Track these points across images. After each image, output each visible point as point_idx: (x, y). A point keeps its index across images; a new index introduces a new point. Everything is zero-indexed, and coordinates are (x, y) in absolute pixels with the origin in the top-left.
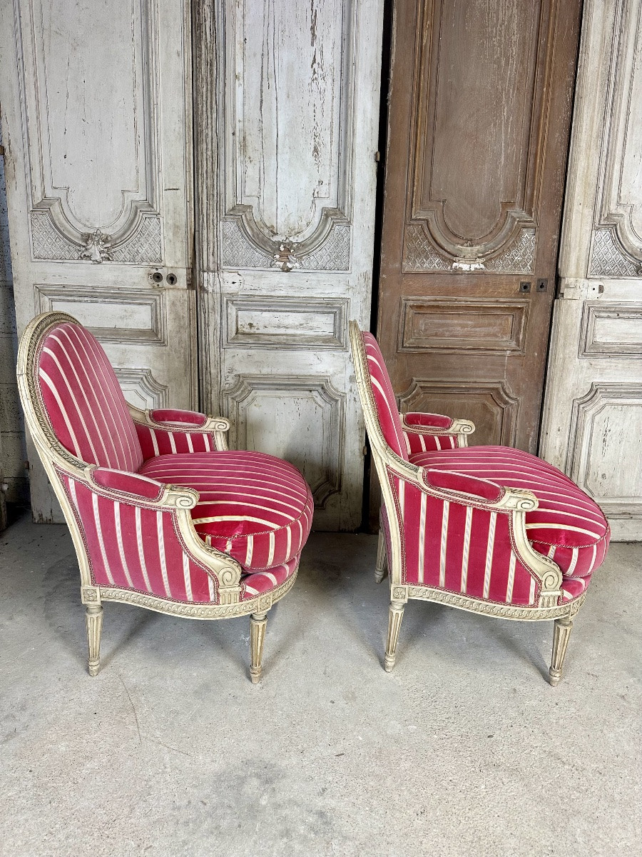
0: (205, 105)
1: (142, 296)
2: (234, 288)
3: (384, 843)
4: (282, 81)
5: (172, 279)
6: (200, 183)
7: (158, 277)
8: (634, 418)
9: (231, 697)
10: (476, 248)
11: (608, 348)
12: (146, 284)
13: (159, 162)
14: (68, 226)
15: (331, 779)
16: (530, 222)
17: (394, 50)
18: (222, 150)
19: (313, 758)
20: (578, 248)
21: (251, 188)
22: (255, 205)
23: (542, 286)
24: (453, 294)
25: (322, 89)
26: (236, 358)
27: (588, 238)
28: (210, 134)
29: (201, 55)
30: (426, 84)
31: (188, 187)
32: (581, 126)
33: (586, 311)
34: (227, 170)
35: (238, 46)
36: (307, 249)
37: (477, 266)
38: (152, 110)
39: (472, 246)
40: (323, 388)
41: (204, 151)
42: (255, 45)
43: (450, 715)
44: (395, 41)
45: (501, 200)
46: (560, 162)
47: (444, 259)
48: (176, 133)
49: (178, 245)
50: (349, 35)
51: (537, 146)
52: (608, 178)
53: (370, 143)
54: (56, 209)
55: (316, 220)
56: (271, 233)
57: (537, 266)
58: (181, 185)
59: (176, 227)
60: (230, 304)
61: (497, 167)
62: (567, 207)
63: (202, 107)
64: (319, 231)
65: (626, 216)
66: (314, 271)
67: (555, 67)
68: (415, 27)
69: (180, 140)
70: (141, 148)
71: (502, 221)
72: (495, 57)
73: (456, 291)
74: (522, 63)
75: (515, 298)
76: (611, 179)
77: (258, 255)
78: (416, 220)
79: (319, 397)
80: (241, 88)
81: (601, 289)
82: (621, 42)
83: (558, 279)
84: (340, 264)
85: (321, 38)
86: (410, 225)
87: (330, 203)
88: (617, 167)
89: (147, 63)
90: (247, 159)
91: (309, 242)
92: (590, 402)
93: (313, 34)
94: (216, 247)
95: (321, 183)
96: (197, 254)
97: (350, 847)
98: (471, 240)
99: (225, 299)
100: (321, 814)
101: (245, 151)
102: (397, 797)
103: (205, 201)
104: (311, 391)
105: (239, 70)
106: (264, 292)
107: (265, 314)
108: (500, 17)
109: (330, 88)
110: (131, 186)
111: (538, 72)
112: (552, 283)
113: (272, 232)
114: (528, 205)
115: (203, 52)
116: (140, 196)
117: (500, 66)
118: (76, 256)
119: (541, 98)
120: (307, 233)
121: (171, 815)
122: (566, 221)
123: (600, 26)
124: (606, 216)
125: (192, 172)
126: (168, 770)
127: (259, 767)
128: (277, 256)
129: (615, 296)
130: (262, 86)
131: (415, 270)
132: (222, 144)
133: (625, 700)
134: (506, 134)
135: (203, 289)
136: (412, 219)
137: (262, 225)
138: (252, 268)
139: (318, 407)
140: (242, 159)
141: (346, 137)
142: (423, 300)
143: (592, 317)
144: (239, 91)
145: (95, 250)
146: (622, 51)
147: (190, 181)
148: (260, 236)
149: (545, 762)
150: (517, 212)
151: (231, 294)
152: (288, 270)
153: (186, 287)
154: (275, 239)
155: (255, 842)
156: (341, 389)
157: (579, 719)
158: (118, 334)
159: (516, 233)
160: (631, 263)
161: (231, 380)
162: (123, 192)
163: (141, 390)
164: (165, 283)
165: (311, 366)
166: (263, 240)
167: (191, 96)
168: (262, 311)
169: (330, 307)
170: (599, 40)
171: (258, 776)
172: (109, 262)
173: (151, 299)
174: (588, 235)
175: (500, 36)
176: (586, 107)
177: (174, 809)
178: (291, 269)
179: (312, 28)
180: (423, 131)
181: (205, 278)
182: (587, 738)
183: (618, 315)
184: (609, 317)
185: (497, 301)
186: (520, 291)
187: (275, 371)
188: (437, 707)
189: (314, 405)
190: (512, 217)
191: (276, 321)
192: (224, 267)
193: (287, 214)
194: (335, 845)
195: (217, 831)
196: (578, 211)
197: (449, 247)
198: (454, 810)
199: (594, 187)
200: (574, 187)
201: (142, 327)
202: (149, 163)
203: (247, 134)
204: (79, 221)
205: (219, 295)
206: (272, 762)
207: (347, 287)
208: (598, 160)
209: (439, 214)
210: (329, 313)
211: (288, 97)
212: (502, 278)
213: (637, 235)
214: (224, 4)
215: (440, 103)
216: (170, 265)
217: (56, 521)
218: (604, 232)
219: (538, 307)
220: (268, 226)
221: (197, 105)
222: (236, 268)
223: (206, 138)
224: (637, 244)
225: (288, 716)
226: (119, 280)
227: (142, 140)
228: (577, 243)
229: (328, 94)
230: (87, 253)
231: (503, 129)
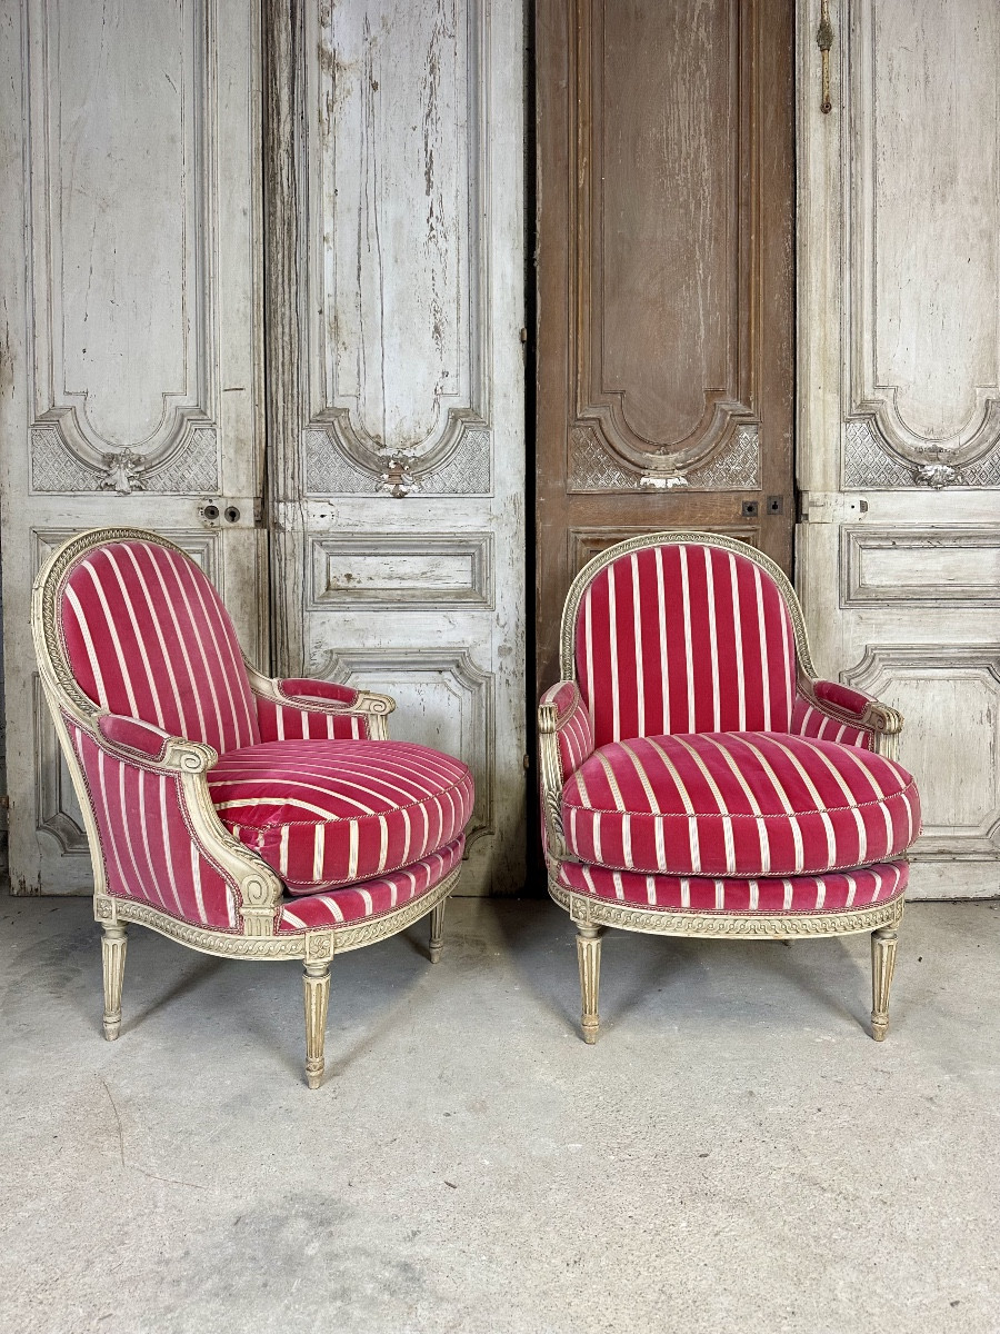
0: (280, 276)
1: (189, 540)
2: (323, 524)
3: (507, 1305)
4: (386, 240)
5: (233, 515)
6: (273, 380)
7: (212, 512)
8: (937, 699)
9: (282, 1111)
10: (673, 457)
11: (883, 593)
12: (195, 522)
13: (215, 354)
14: (84, 445)
15: (429, 1218)
16: (749, 415)
17: (540, 195)
18: (304, 334)
19: (403, 1189)
20: (823, 449)
21: (346, 383)
22: (353, 408)
23: (775, 507)
24: (644, 521)
25: (444, 250)
26: (327, 625)
27: (836, 435)
28: (287, 313)
29: (275, 212)
30: (587, 237)
31: (257, 386)
32: (809, 283)
33: (844, 539)
34: (311, 359)
35: (326, 200)
36: (428, 465)
37: (676, 481)
38: (207, 284)
39: (668, 453)
40: (458, 667)
41: (280, 336)
42: (349, 197)
43: (639, 1128)
44: (541, 184)
45: (705, 386)
46: (785, 332)
47: (628, 473)
48: (241, 316)
49: (243, 465)
50: (477, 179)
51: (750, 311)
52: (856, 349)
53: (512, 318)
54: (68, 421)
55: (441, 426)
56: (376, 446)
57: (764, 477)
58: (246, 382)
59: (239, 441)
60: (317, 547)
61: (695, 344)
62: (800, 395)
63: (277, 279)
64: (445, 441)
66: (439, 496)
67: (766, 209)
68: (568, 167)
69: (246, 322)
70: (192, 336)
71: (708, 417)
72: (681, 199)
73: (648, 518)
74: (719, 205)
75: (736, 524)
76: (860, 351)
77: (359, 477)
78: (583, 419)
79: (453, 680)
80: (331, 252)
81: (864, 507)
82: (853, 171)
83: (798, 495)
84: (477, 485)
85: (439, 185)
86: (574, 427)
87: (461, 403)
88: (867, 336)
89: (202, 226)
90: (340, 345)
91: (431, 456)
92: (865, 676)
93: (429, 180)
94: (296, 466)
95: (446, 374)
96: (270, 478)
97: (446, 1314)
98: (665, 445)
99: (310, 540)
100: (405, 1267)
101: (337, 334)
102: (535, 1241)
103: (281, 404)
104: (440, 672)
105: (328, 229)
106: (367, 528)
107: (370, 560)
108: (684, 149)
109: (454, 247)
110: (176, 387)
111: (742, 216)
112: (788, 504)
113: (378, 443)
114: (744, 392)
115: (278, 209)
116: (188, 401)
117: (687, 212)
118: (94, 485)
119: (750, 249)
120: (429, 444)
121: (152, 1271)
122: (800, 411)
123: (821, 154)
124: (859, 403)
125: (262, 364)
127: (311, 1204)
128: (386, 476)
129: (885, 515)
130: (359, 248)
131: (587, 489)
132: (303, 326)
134: (704, 297)
135: (277, 525)
136: (578, 420)
137: (364, 436)
138: (349, 494)
139: (452, 697)
140: (333, 345)
142: (601, 532)
143: (855, 547)
144: (328, 257)
145: (121, 476)
146: (856, 185)
147: (259, 377)
148: (361, 450)
149: (792, 1189)
150: (730, 404)
151: (318, 532)
152: (402, 496)
153: (253, 525)
154: (383, 453)
155: (288, 1308)
156: (486, 667)
157: (854, 1129)
159: (729, 433)
160: (905, 468)
161: (320, 659)
162: (164, 395)
164: (222, 520)
165: (439, 634)
166: (364, 454)
167: (262, 264)
168: (364, 555)
169: (465, 547)
170: (822, 173)
171: (309, 1217)
172: (141, 493)
173: (201, 543)
174: (836, 429)
175: (685, 172)
176: (812, 258)
177: (159, 1263)
178: (406, 493)
179: (427, 173)
180: (586, 298)
181: (281, 511)
182: (866, 1154)
183: (894, 543)
184: (880, 548)
186: (743, 514)
187: (385, 643)
188: (620, 1118)
189: (447, 693)
190: (722, 410)
191: (386, 570)
193: (398, 420)
194: (422, 1310)
195: (227, 1293)
196: (817, 398)
197: (634, 457)
198: (630, 1258)
199: (837, 364)
200: (807, 364)
202: (203, 355)
203: (340, 312)
204: (101, 437)
205: (301, 534)
206: (335, 1197)
207: (489, 517)
208: (838, 327)
209: (616, 412)
210: (464, 555)
211: (396, 261)
212: (715, 496)
213: (908, 430)
214: (306, 147)
215: (608, 262)
216: (230, 495)
217: (45, 891)
218: (858, 425)
219: (771, 537)
220: (372, 434)
221: (270, 275)
222: (325, 494)
223: (282, 319)
224: (909, 441)
225: (371, 1134)
226: (156, 518)
227: (192, 325)
228: (821, 443)
229: (452, 256)
230: (109, 481)
231: (700, 291)
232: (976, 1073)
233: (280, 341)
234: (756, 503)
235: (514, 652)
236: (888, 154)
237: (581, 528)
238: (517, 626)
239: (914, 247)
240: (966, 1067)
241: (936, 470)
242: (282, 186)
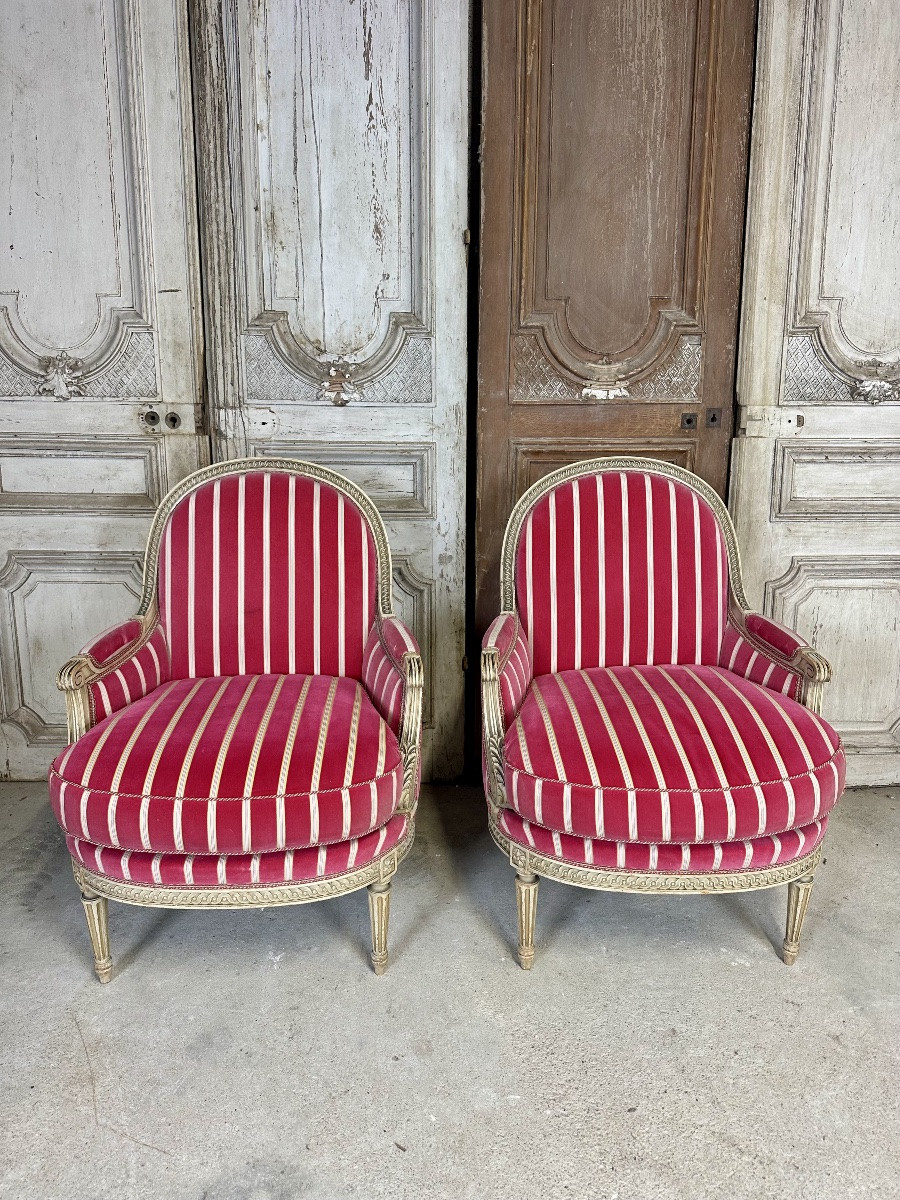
0: (213, 168)
1: (131, 446)
2: (264, 432)
4: (324, 129)
5: (174, 420)
6: (209, 281)
7: (152, 418)
8: (856, 607)
9: (243, 1054)
10: (616, 366)
11: (812, 507)
12: (135, 428)
13: (149, 253)
14: (19, 347)
16: (694, 326)
17: (485, 83)
18: (239, 234)
19: (357, 1153)
20: (764, 362)
21: (284, 285)
22: (292, 311)
23: (713, 419)
24: (584, 433)
25: (384, 141)
27: (778, 347)
28: (222, 209)
29: (205, 96)
30: (534, 130)
31: (193, 288)
32: (762, 186)
33: (780, 454)
34: (248, 260)
35: (258, 82)
36: (369, 373)
37: (618, 392)
39: (610, 363)
40: (399, 574)
41: (215, 235)
42: (283, 80)
43: (573, 1075)
44: (486, 69)
45: (650, 293)
46: (734, 238)
47: (570, 384)
48: (173, 209)
49: (182, 371)
50: (419, 62)
51: (699, 216)
52: (804, 259)
53: (455, 218)
55: (382, 331)
56: (316, 351)
57: (705, 389)
58: (182, 284)
59: (177, 345)
60: (259, 455)
61: (642, 248)
62: (745, 304)
63: (209, 171)
64: (386, 347)
65: (833, 314)
66: (381, 404)
67: (721, 103)
68: (516, 50)
69: (178, 219)
70: (123, 233)
71: (652, 326)
72: (634, 89)
73: (589, 430)
74: (673, 96)
75: (673, 437)
76: (808, 260)
77: (299, 383)
78: (526, 327)
80: (266, 142)
81: (800, 421)
82: (816, 63)
83: (737, 408)
84: (419, 394)
85: (379, 69)
86: (517, 335)
87: (402, 306)
88: (817, 244)
89: (127, 110)
90: (277, 245)
91: (372, 363)
92: (790, 585)
93: (368, 63)
94: (236, 372)
95: (386, 277)
96: (209, 384)
98: (608, 355)
99: (252, 447)
101: (274, 233)
103: (218, 307)
105: (262, 116)
106: (309, 437)
108: (639, 32)
109: (394, 137)
110: (110, 288)
111: (697, 110)
112: (728, 414)
113: (318, 349)
114: (690, 300)
115: (208, 92)
116: (123, 302)
117: (640, 103)
118: (32, 390)
119: (703, 148)
120: (370, 349)
122: (745, 323)
123: (783, 42)
124: (803, 315)
125: (198, 265)
126: (132, 1180)
127: (272, 1172)
128: (327, 384)
129: (820, 430)
130: (295, 138)
131: (528, 400)
132: (238, 225)
133: (840, 1043)
134: (653, 199)
135: (219, 433)
136: (522, 327)
137: (303, 340)
138: (291, 402)
139: (395, 601)
140: (270, 244)
141: (420, 210)
142: (541, 444)
143: (789, 462)
144: (263, 146)
145: (59, 381)
146: (818, 78)
147: (195, 279)
148: (301, 355)
149: (713, 1151)
150: (674, 313)
151: (260, 440)
152: (343, 404)
153: (194, 431)
154: (323, 359)
156: (427, 574)
157: (768, 1076)
158: (95, 503)
159: (673, 344)
160: (843, 383)
163: (133, 582)
164: (163, 426)
166: (304, 361)
167: (193, 155)
169: (407, 457)
170: (783, 62)
171: (270, 1187)
172: (80, 399)
173: (143, 450)
174: (779, 343)
175: (640, 59)
176: (767, 159)
178: (347, 402)
179: (366, 54)
180: (532, 198)
181: (222, 417)
182: (780, 1108)
183: (827, 458)
184: (812, 462)
185: (648, 443)
186: (682, 427)
188: (555, 1062)
190: (666, 319)
192: (249, 401)
193: (338, 323)
196: (762, 309)
197: (576, 367)
199: (784, 274)
200: (755, 274)
201: (131, 491)
202: (135, 255)
203: (276, 208)
204: (36, 340)
205: (243, 441)
206: (294, 1163)
207: (431, 426)
208: (788, 234)
209: (559, 317)
210: (406, 464)
211: (334, 153)
212: (655, 408)
213: (849, 342)
214: (235, 22)
215: (555, 157)
216: (171, 401)
217: (15, 776)
218: (801, 339)
219: (709, 450)
220: (312, 340)
221: (202, 166)
222: (266, 402)
223: (217, 216)
224: (850, 355)
225: (326, 1083)
226: (97, 423)
227: (123, 219)
228: (763, 355)
229: (393, 148)
230: (47, 386)
231: (649, 193)
232: (877, 1004)
233: (215, 239)
234: (695, 415)
235: (454, 561)
236: (852, 44)
237: (523, 440)
238: (458, 535)
239: (871, 149)
240: (868, 997)
241: (874, 386)
242: (211, 65)
